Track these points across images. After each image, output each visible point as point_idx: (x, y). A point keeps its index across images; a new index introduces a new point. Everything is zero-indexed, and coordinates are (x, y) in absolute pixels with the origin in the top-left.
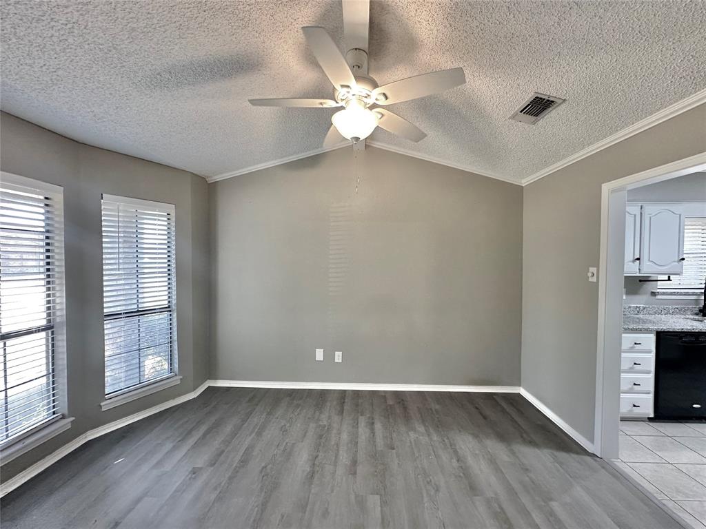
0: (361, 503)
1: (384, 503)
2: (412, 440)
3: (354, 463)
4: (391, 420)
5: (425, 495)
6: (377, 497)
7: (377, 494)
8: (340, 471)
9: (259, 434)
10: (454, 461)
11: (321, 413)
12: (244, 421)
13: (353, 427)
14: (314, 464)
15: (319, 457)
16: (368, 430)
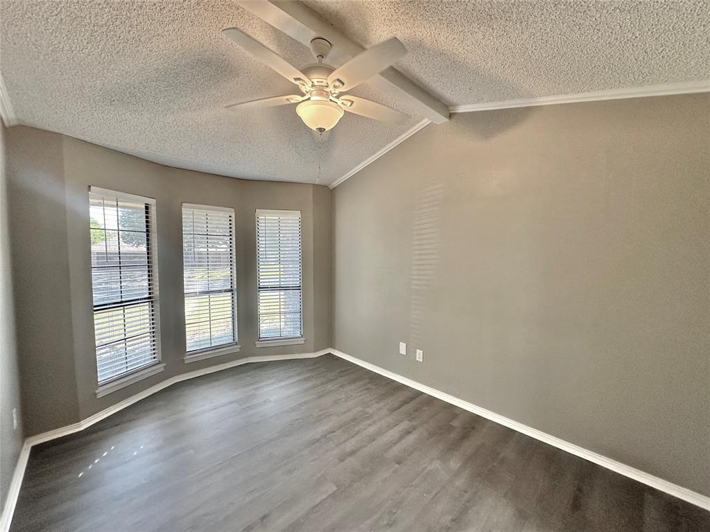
0: (320, 482)
1: (333, 495)
2: (429, 468)
3: (352, 453)
4: (432, 440)
5: (375, 517)
6: (335, 488)
7: (337, 486)
8: (336, 452)
9: (320, 397)
10: (449, 518)
11: (377, 402)
12: (322, 384)
13: (388, 426)
14: (325, 436)
15: (335, 434)
16: (397, 435)
